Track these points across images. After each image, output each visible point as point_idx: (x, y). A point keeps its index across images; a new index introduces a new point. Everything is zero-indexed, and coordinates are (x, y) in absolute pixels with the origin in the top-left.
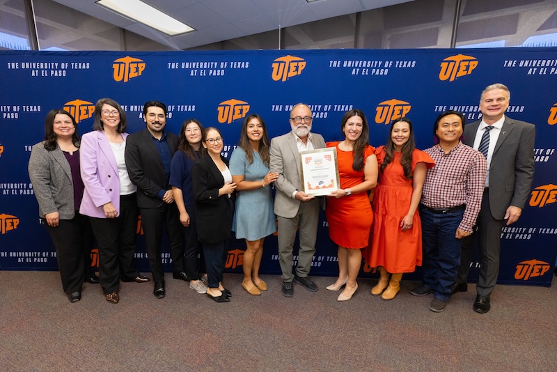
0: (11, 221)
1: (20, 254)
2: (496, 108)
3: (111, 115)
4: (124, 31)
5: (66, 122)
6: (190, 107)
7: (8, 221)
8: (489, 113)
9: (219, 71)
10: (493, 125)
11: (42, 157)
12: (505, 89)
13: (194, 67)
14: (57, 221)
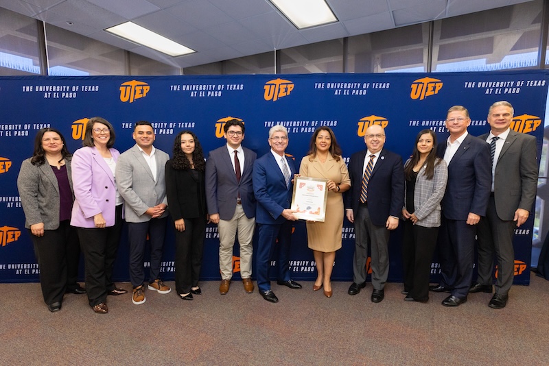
0: (12, 233)
1: (19, 266)
2: (502, 122)
3: (102, 133)
4: (128, 53)
5: (55, 139)
6: (190, 124)
7: (9, 233)
8: (497, 126)
9: (216, 92)
10: (498, 136)
11: (30, 172)
12: (510, 106)
13: (194, 89)
14: (42, 232)
